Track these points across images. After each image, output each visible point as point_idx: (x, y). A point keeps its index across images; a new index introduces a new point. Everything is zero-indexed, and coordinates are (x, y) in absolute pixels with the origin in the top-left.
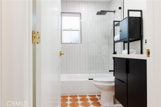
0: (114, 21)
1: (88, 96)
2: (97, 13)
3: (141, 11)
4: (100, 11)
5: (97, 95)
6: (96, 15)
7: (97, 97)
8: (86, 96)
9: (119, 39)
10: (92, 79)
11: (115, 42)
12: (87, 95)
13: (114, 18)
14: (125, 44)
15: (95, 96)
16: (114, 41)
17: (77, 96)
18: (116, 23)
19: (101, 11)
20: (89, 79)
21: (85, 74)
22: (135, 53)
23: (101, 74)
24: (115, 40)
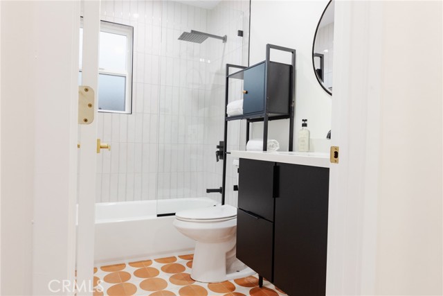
0: (228, 66)
1: (154, 262)
2: (182, 36)
3: (293, 52)
4: (190, 32)
5: (179, 257)
6: (179, 39)
7: (179, 261)
8: (149, 262)
9: (241, 112)
10: (174, 214)
11: (228, 118)
12: (152, 258)
13: (223, 56)
14: (250, 123)
15: (174, 259)
16: (226, 115)
17: (123, 265)
18: (232, 71)
19: (192, 31)
20: (158, 216)
21: (140, 202)
22: (278, 148)
23: (182, 199)
24: (230, 113)
